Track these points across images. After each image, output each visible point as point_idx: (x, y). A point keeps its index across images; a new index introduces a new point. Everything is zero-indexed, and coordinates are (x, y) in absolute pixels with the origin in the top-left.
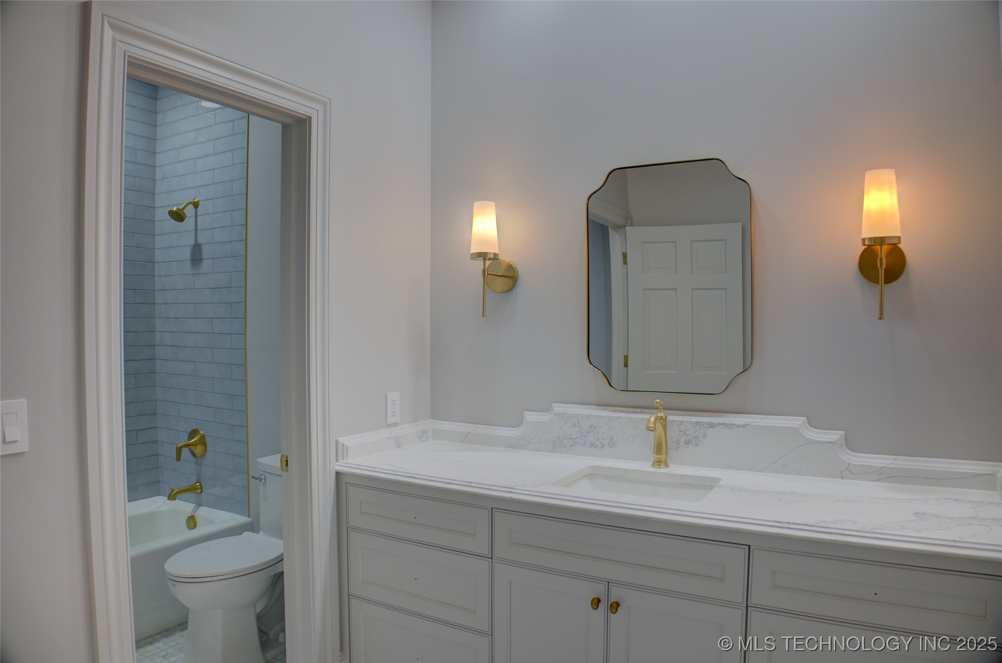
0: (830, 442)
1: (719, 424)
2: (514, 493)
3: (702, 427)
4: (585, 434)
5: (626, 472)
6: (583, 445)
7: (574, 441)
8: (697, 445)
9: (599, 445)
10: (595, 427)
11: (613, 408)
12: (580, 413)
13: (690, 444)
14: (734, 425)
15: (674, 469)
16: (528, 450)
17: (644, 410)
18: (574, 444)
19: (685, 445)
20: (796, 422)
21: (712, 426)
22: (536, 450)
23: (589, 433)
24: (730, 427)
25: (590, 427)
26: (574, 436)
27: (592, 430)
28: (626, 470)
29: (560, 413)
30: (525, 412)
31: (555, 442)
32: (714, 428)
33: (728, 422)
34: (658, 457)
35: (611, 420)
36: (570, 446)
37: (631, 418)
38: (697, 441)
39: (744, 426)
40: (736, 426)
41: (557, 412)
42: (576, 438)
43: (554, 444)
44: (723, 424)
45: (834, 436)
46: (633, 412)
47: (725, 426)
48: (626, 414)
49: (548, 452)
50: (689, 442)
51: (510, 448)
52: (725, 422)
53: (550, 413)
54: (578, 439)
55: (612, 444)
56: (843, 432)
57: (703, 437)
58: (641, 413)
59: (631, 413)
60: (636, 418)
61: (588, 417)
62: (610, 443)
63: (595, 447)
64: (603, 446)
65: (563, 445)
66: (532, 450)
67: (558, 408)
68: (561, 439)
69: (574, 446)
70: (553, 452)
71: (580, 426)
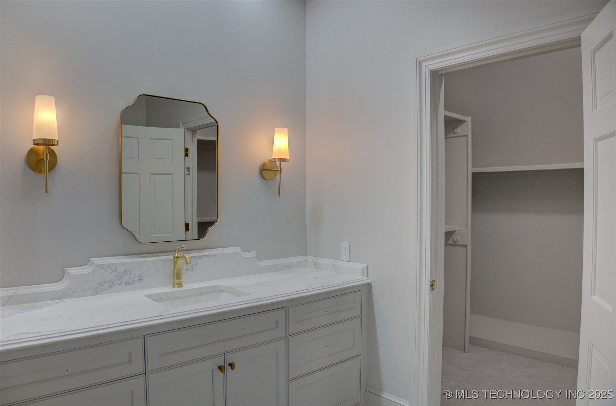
0: (253, 257)
1: (204, 256)
2: (164, 318)
3: (195, 259)
4: (121, 276)
5: (167, 294)
6: (120, 284)
7: (113, 283)
8: (193, 270)
9: (132, 282)
10: (128, 270)
11: (138, 256)
12: (116, 262)
13: (189, 271)
14: (211, 255)
15: (187, 286)
16: (73, 298)
17: (158, 254)
18: (113, 285)
19: (186, 271)
20: (237, 249)
21: (200, 257)
22: (81, 297)
23: (124, 275)
24: (209, 257)
25: (125, 271)
26: (113, 280)
27: (126, 273)
28: (167, 293)
29: (101, 265)
30: (65, 269)
31: (97, 287)
32: (201, 258)
33: (208, 254)
34: (178, 281)
35: (140, 264)
36: (110, 287)
37: (153, 260)
38: (193, 268)
39: (216, 255)
40: (212, 256)
41: (98, 264)
42: (115, 281)
43: (97, 288)
44: (206, 256)
45: (253, 254)
46: (152, 257)
47: (207, 257)
48: (149, 258)
49: (92, 296)
50: (188, 269)
51: (56, 299)
52: (207, 255)
53: (90, 266)
54: (116, 281)
55: (141, 279)
56: (255, 252)
57: (196, 265)
58: (157, 256)
59: (151, 257)
60: (157, 260)
61: (123, 264)
62: (139, 279)
63: (129, 284)
64: (134, 282)
65: (104, 288)
66: (77, 297)
67: (97, 261)
68: (102, 284)
69: (113, 286)
70: (96, 294)
71: (117, 271)
